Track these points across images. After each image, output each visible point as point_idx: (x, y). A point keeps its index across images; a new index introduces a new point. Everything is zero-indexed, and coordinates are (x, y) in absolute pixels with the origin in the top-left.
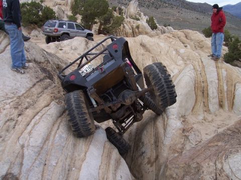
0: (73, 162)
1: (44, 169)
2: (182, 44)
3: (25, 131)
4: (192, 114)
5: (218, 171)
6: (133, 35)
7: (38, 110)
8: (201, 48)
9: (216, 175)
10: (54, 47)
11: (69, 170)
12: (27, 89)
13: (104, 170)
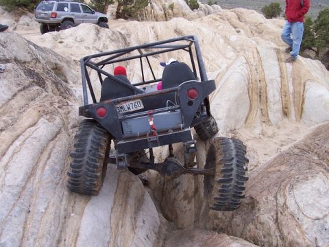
1: (26, 218)
2: (233, 29)
4: (246, 127)
5: (280, 209)
6: (164, 19)
7: (19, 132)
8: (260, 33)
9: (277, 214)
10: (50, 39)
11: (65, 218)
12: (4, 102)
13: (118, 213)
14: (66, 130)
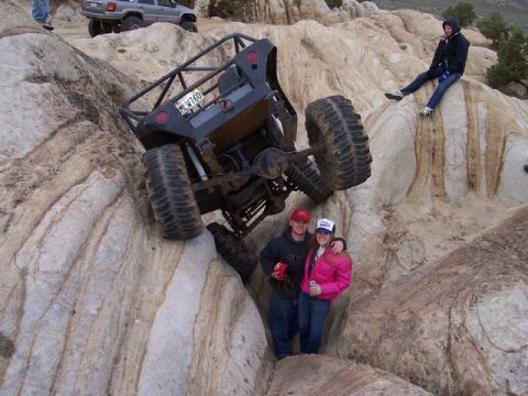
0: (137, 306)
1: (70, 322)
2: (396, 43)
3: (30, 239)
4: (408, 202)
5: (454, 331)
6: (286, 21)
7: (60, 190)
9: (449, 339)
10: (106, 44)
11: (127, 325)
12: (38, 143)
13: (206, 323)
14: (131, 191)
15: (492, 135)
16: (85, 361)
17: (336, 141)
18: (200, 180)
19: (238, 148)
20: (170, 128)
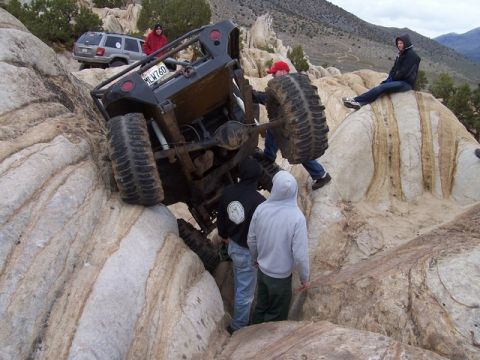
0: (88, 251)
1: (12, 250)
4: (367, 201)
5: (414, 290)
9: (410, 298)
10: (92, 76)
11: (75, 266)
12: (8, 110)
13: (159, 279)
14: (95, 159)
15: (445, 139)
16: (23, 286)
17: (293, 109)
18: (162, 149)
19: (199, 120)
20: (134, 95)
